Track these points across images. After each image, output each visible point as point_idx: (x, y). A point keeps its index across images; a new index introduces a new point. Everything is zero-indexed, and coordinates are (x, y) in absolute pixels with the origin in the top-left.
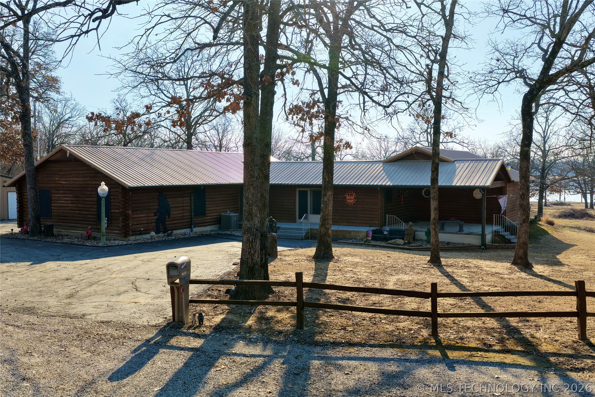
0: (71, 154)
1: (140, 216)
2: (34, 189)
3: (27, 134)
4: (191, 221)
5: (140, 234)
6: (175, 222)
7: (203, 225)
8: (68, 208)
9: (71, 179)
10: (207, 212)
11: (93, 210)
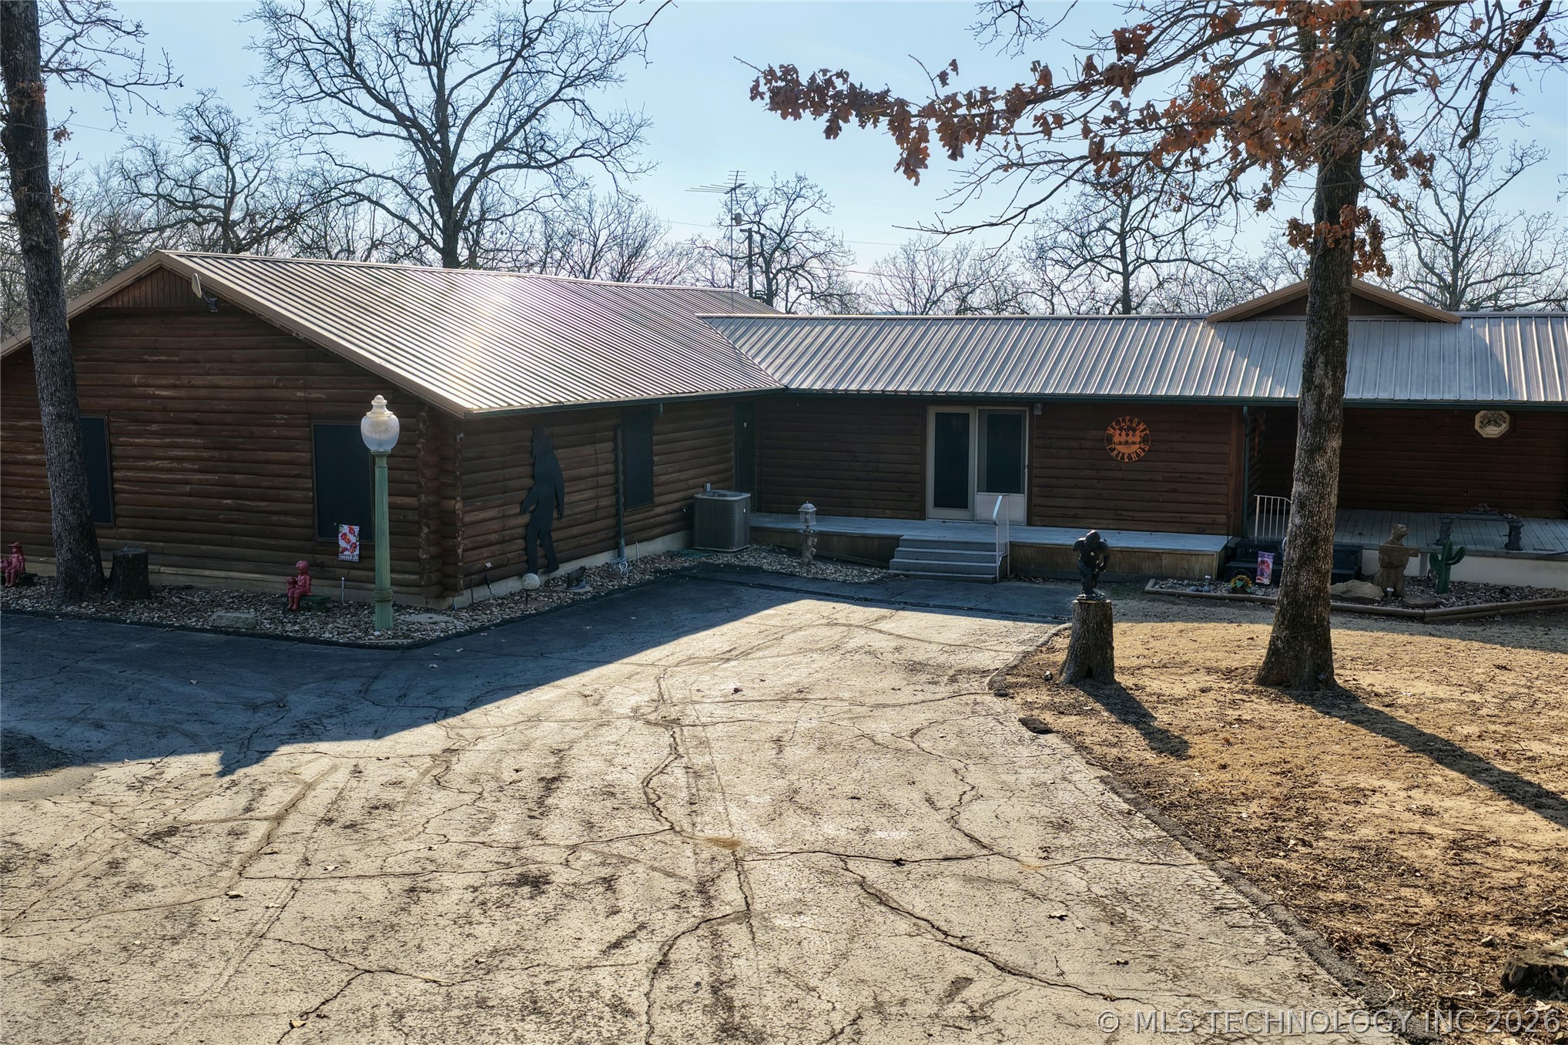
0: (209, 286)
1: (482, 515)
2: (71, 419)
3: (37, 205)
4: (618, 524)
5: (486, 582)
6: (575, 531)
7: (645, 534)
8: (188, 488)
9: (198, 381)
10: (656, 490)
11: (299, 494)
